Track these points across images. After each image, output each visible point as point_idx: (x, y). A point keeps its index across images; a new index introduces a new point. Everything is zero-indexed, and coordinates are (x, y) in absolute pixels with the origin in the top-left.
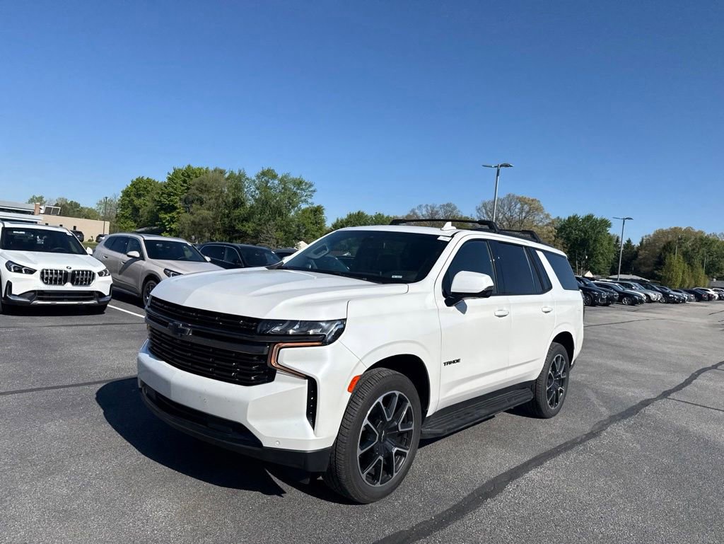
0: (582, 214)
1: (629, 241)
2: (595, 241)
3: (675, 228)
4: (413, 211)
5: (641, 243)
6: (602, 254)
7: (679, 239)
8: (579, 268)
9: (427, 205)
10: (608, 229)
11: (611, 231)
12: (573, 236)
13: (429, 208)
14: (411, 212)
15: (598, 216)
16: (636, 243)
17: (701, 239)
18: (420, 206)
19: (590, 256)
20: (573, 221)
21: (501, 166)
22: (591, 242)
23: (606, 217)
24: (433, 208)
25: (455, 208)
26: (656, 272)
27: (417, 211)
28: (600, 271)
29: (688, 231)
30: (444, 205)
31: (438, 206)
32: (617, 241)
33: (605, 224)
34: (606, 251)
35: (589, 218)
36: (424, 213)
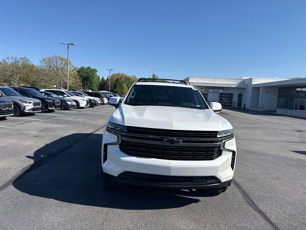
0: (86, 66)
1: (103, 78)
2: (92, 77)
3: (119, 73)
4: (4, 60)
5: (107, 79)
6: (95, 83)
7: (120, 77)
8: (87, 88)
9: (12, 57)
10: (96, 73)
11: (97, 73)
12: (83, 75)
13: (13, 59)
14: (3, 60)
15: (92, 67)
16: (105, 79)
17: (127, 78)
18: (8, 58)
19: (91, 83)
20: (82, 69)
21: (70, 44)
22: (90, 78)
23: (95, 68)
24: (15, 59)
25: (28, 60)
26: (114, 89)
27: (6, 60)
28: (94, 90)
29: (122, 74)
30: (22, 58)
31: (18, 58)
32: (99, 78)
33: (95, 71)
34: (96, 82)
35: (89, 68)
36: (11, 61)
